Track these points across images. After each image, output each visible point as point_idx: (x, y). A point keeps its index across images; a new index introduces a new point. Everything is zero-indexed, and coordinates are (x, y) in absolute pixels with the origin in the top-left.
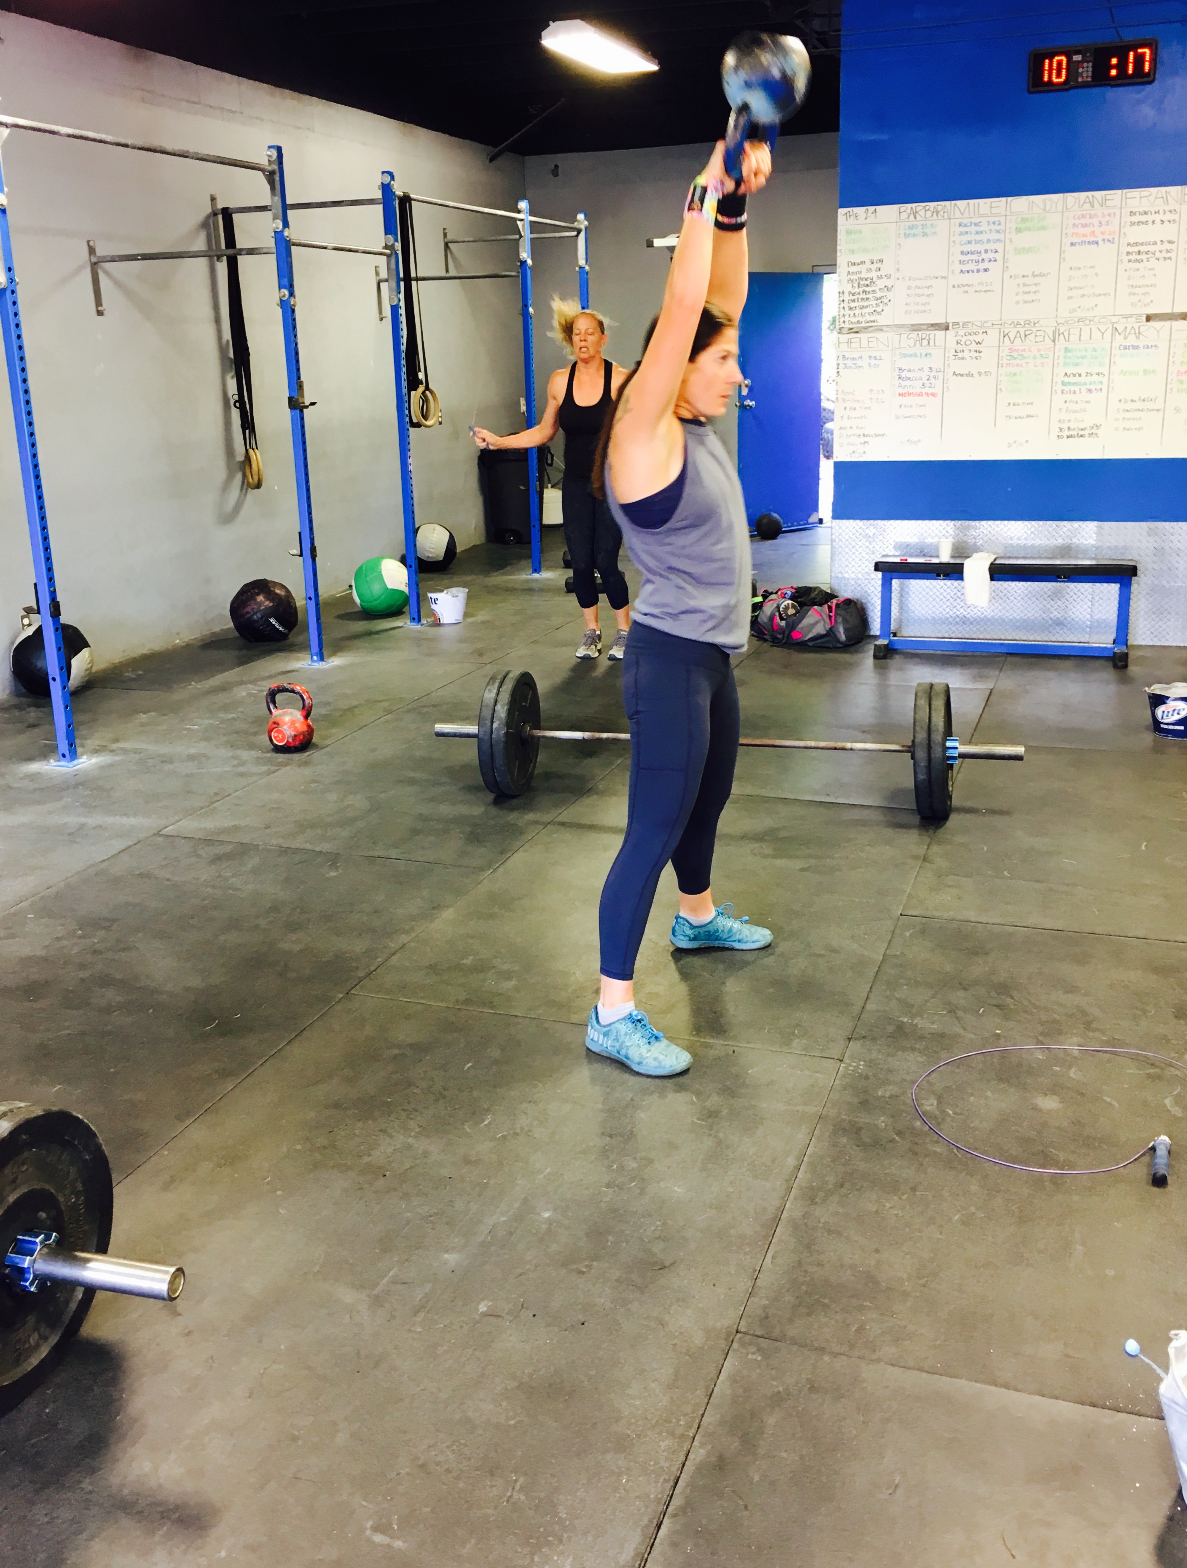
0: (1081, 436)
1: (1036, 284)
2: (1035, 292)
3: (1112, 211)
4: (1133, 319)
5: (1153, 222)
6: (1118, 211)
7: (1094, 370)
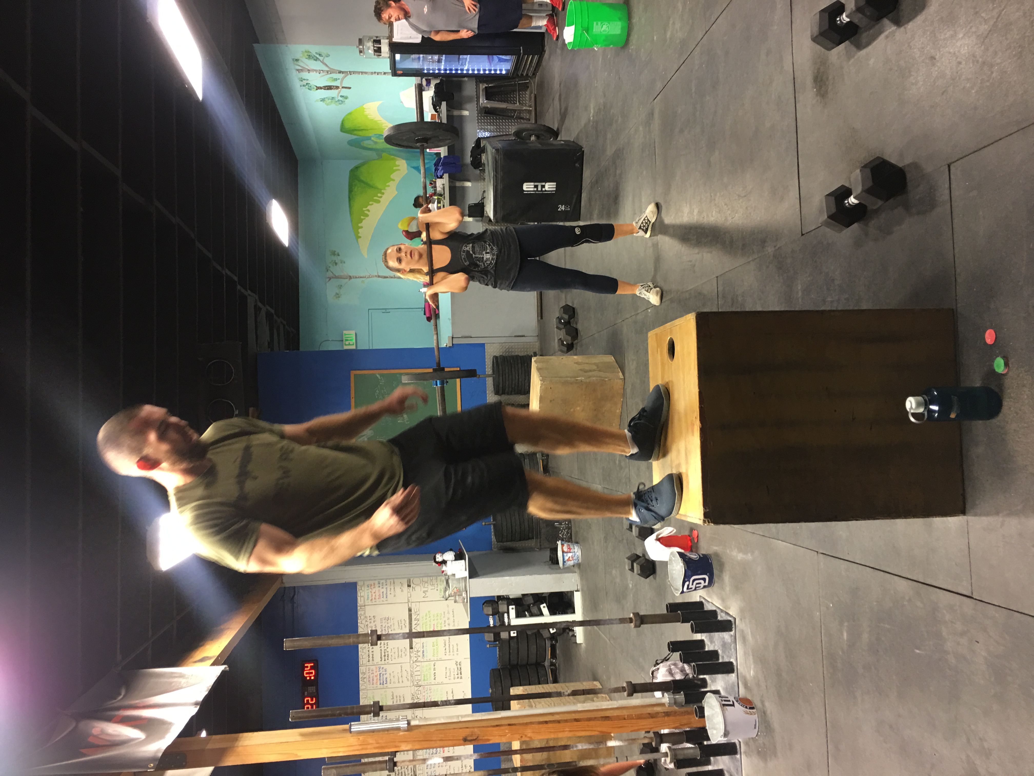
0: (461, 669)
1: (397, 697)
2: (400, 697)
3: (367, 669)
4: (412, 655)
5: (372, 652)
6: (368, 667)
7: (433, 667)
